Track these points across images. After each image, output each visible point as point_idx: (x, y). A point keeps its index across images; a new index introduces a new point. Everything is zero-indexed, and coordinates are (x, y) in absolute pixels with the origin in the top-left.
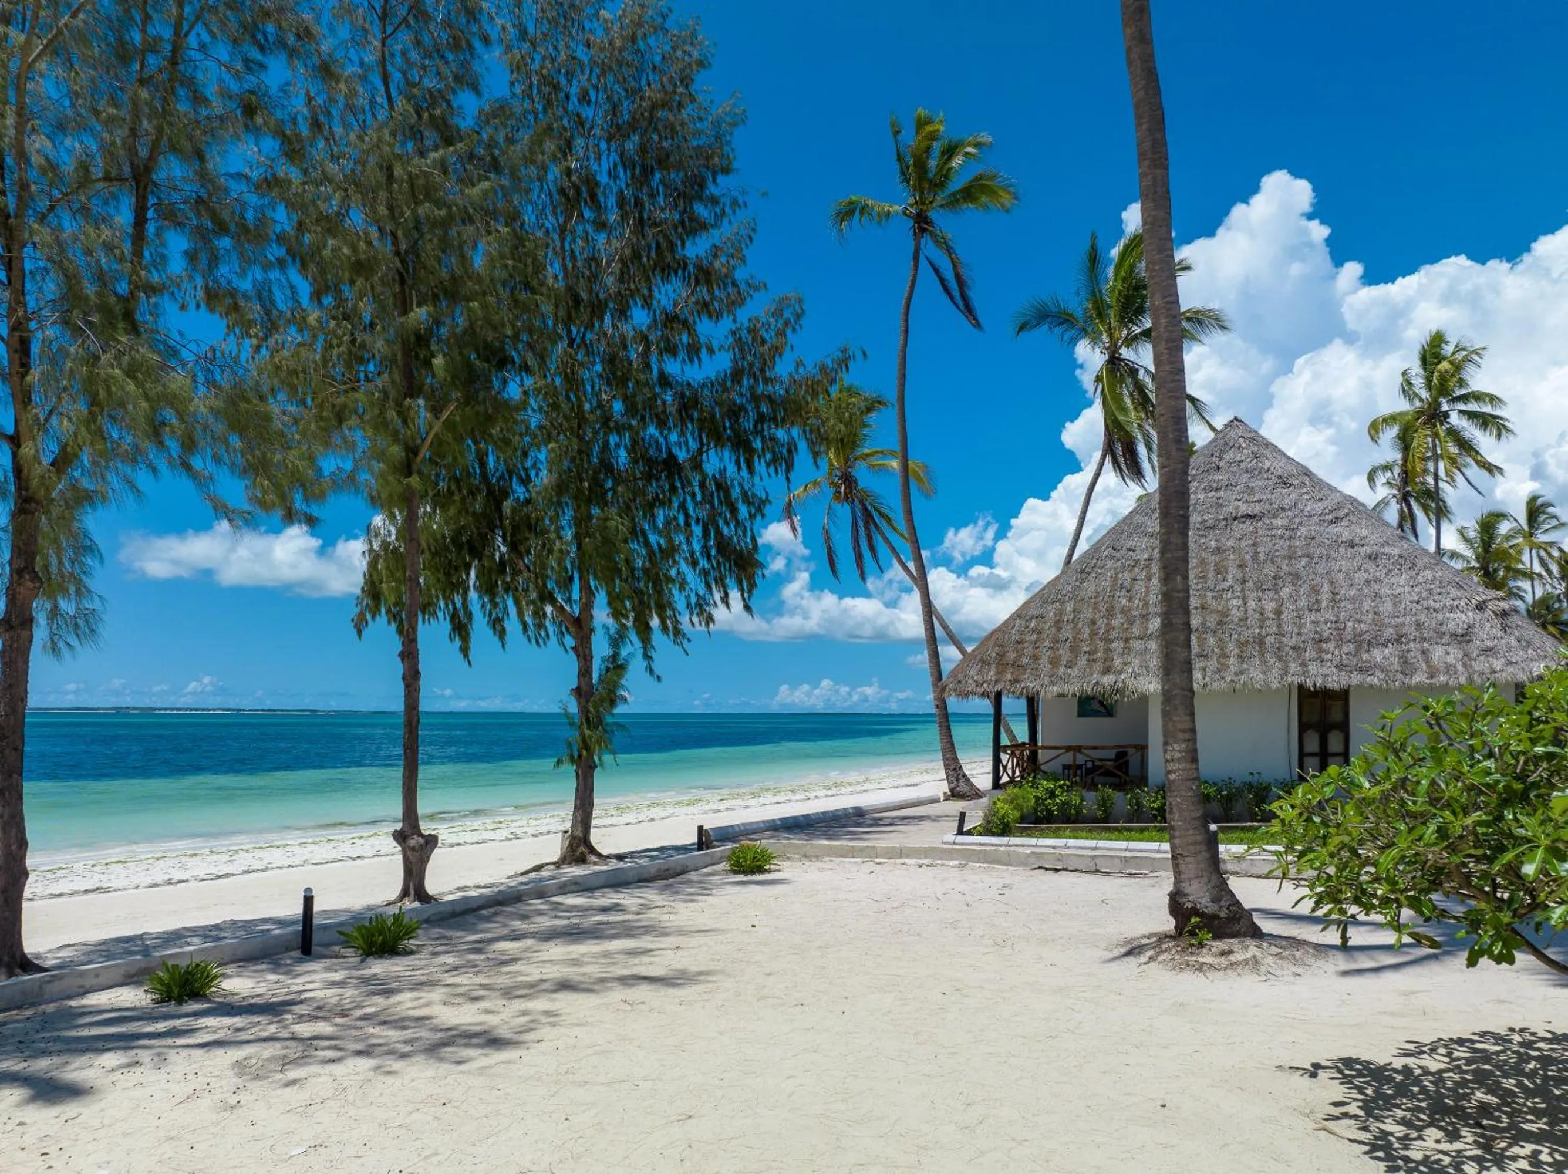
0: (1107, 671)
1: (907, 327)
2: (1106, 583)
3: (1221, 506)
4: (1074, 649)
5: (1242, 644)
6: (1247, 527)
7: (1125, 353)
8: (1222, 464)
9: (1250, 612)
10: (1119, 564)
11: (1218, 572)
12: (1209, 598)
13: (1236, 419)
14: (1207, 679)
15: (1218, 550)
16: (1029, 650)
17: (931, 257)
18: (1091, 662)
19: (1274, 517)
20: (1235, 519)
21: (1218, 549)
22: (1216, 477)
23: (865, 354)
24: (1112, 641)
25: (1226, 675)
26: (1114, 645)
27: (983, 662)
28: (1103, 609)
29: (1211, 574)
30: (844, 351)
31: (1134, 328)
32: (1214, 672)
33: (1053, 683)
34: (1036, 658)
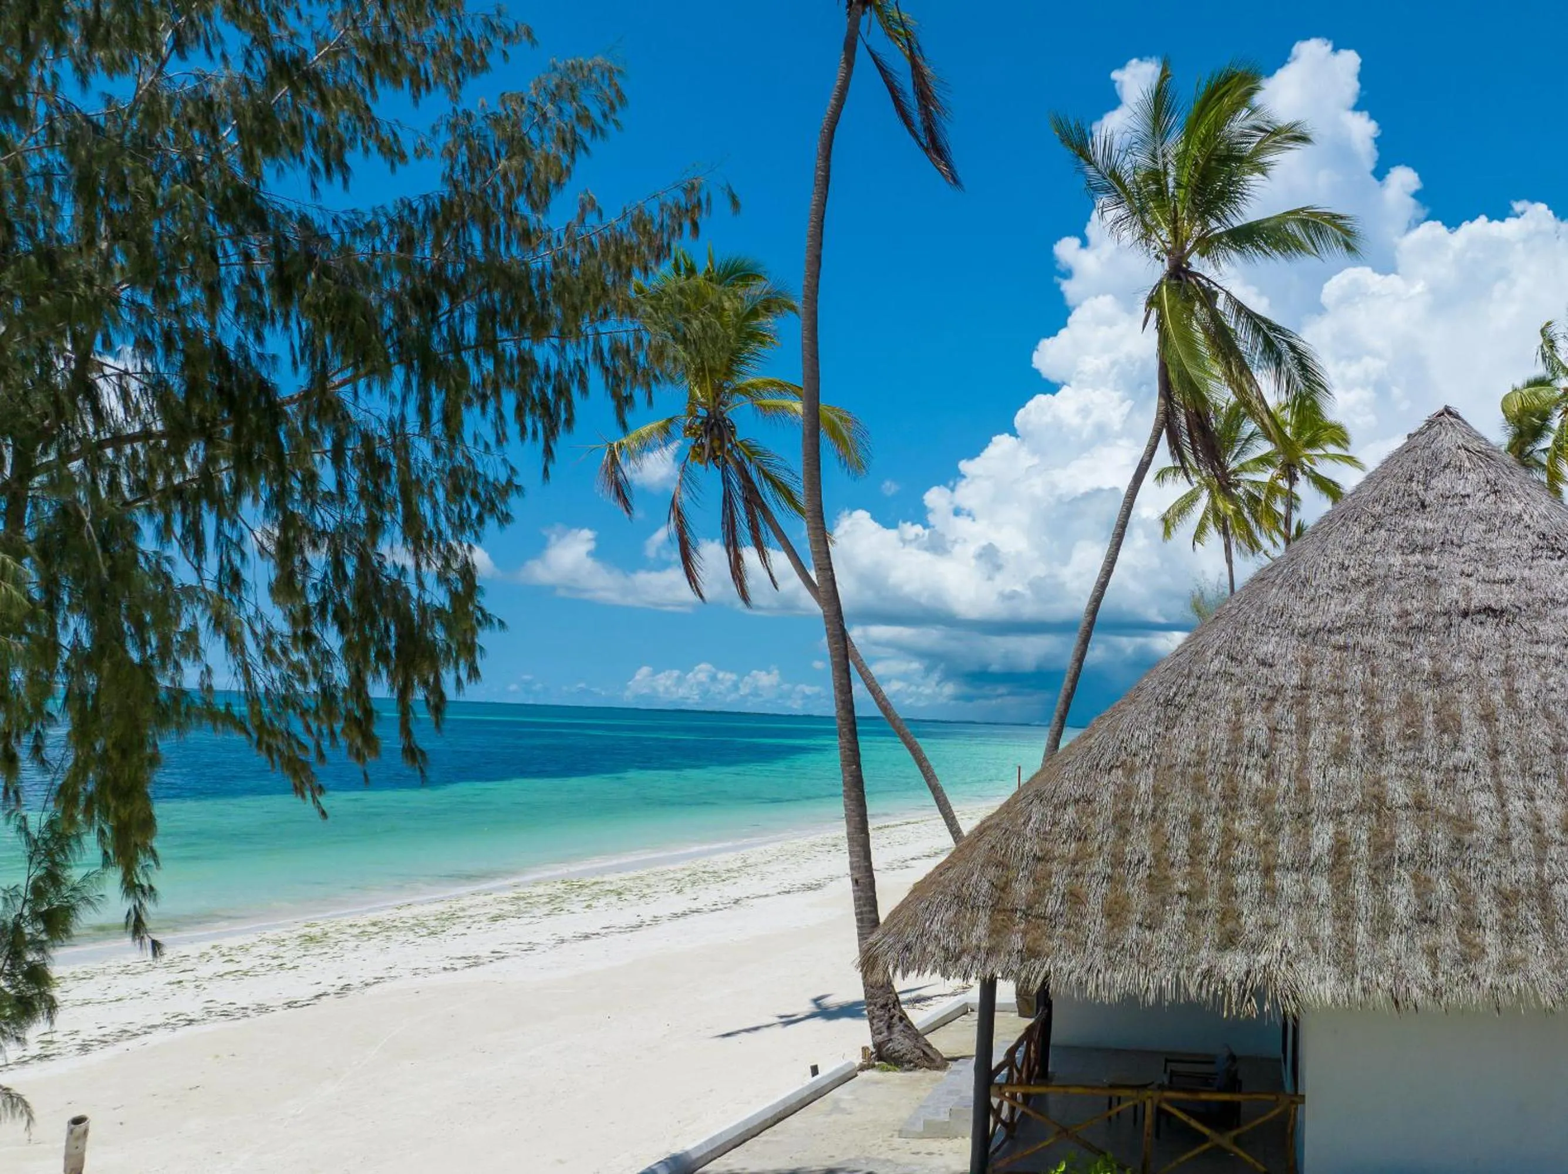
0: (1229, 941)
1: (827, 170)
2: (1220, 735)
3: (1432, 583)
4: (1157, 884)
5: (1506, 899)
6: (1488, 632)
7: (1196, 263)
8: (1430, 497)
9: (1516, 825)
10: (1241, 693)
11: (1442, 727)
12: (1430, 786)
13: (1447, 411)
14: (1441, 979)
15: (1437, 679)
16: (1060, 882)
17: (875, 48)
18: (1195, 916)
19: (1539, 616)
20: (1465, 614)
21: (1437, 675)
22: (1420, 524)
23: (735, 203)
24: (1235, 871)
25: (1479, 969)
26: (1241, 881)
27: (960, 900)
28: (1215, 788)
29: (1429, 731)
30: (691, 189)
31: (1213, 223)
32: (1456, 963)
33: (1112, 964)
34: (1075, 898)
